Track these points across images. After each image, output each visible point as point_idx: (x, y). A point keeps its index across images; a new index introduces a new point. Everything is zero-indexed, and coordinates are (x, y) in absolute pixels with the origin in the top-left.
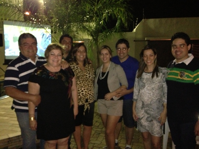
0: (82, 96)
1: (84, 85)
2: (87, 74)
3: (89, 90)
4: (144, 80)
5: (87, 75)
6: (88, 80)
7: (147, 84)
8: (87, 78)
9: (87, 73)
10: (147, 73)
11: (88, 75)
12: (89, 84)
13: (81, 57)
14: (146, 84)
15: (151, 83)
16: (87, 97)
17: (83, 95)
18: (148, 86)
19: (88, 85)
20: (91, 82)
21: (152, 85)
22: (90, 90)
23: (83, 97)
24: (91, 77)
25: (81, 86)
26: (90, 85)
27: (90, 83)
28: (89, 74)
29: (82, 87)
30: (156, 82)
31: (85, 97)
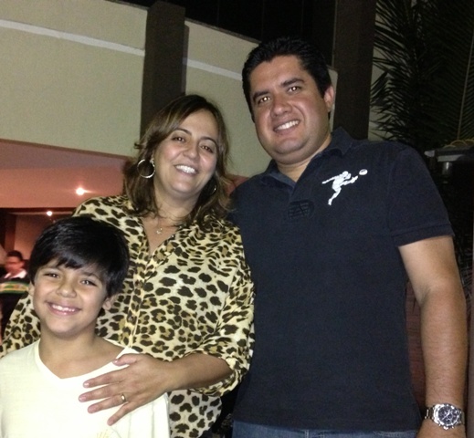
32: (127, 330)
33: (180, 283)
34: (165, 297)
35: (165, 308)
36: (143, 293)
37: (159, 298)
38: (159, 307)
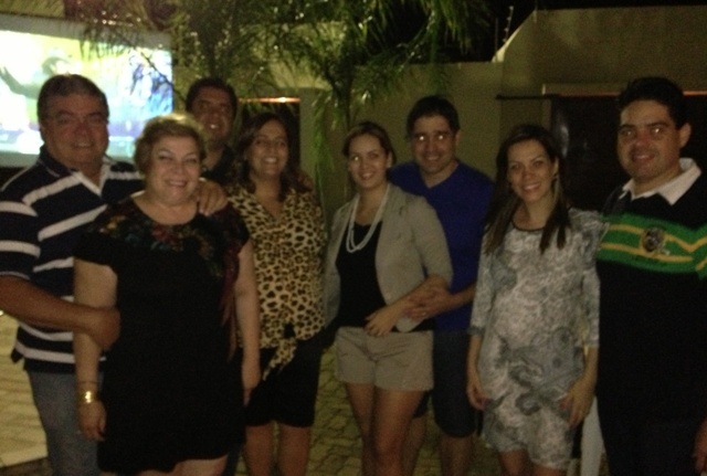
0: (271, 314)
1: (277, 273)
2: (292, 231)
3: (296, 291)
4: (514, 259)
5: (289, 236)
6: (294, 252)
7: (524, 275)
8: (289, 244)
9: (291, 226)
10: (526, 233)
11: (295, 235)
12: (298, 269)
13: (267, 163)
14: (519, 275)
15: (539, 272)
16: (290, 316)
17: (276, 311)
18: (527, 283)
19: (294, 271)
20: (305, 259)
21: (541, 279)
22: (301, 292)
23: (273, 317)
24: (305, 243)
25: (268, 275)
26: (300, 273)
27: (300, 265)
28: (299, 230)
29: (271, 279)
30: (557, 269)
31: (280, 316)
32: (285, 273)
33: (307, 238)
34: (301, 248)
35: (301, 254)
36: (287, 248)
37: (297, 249)
38: (298, 254)
